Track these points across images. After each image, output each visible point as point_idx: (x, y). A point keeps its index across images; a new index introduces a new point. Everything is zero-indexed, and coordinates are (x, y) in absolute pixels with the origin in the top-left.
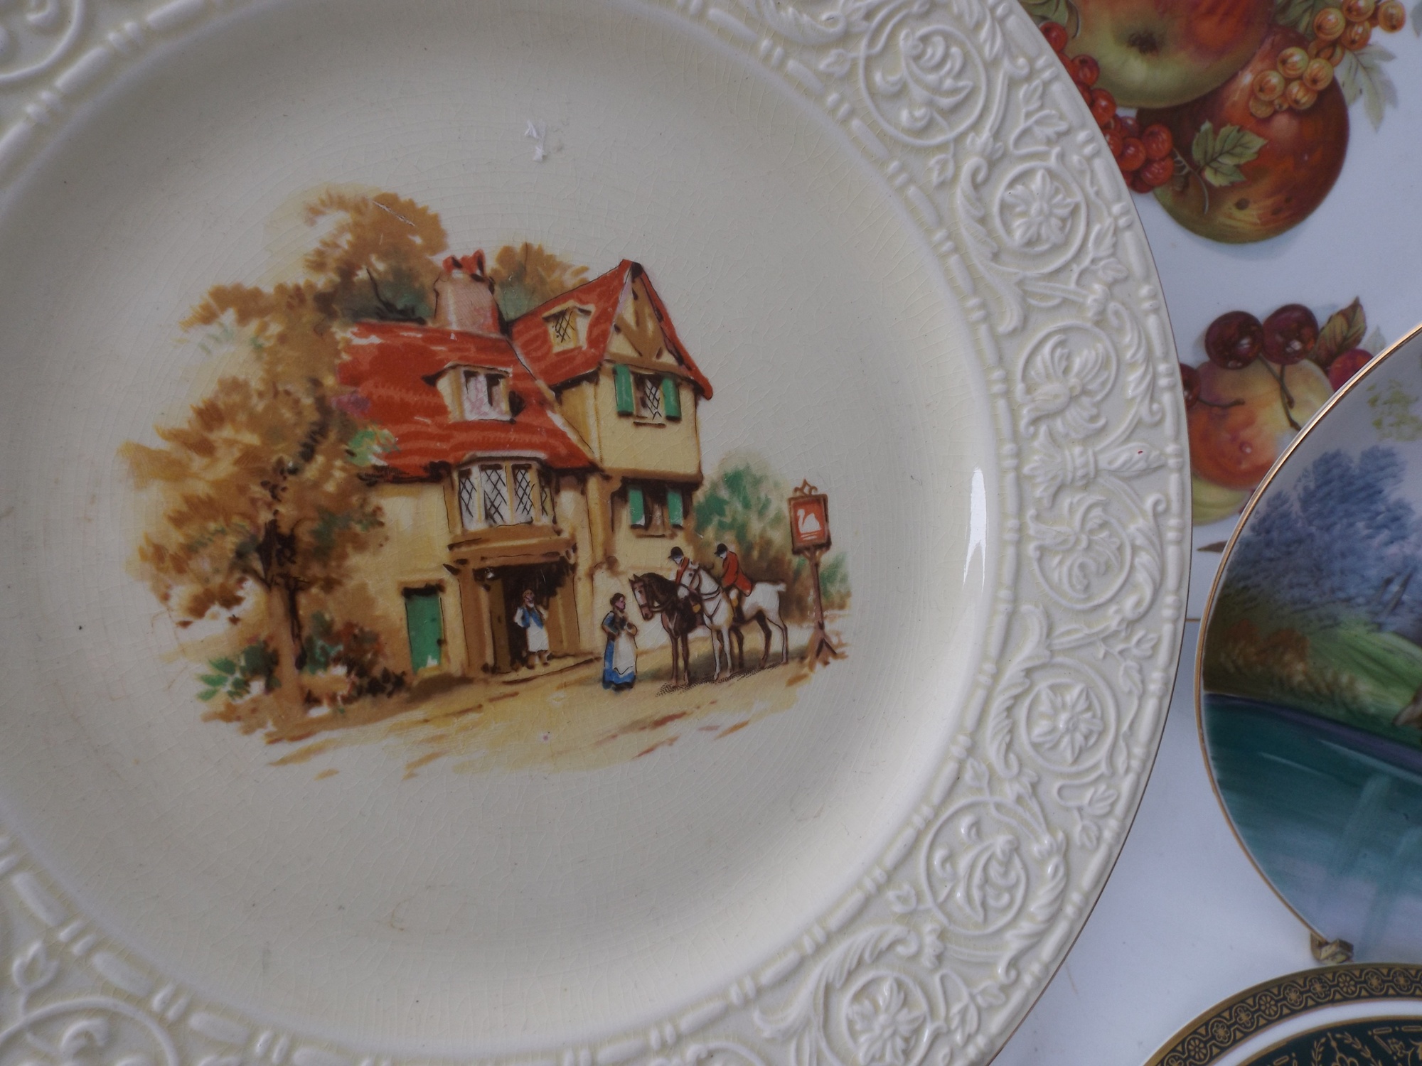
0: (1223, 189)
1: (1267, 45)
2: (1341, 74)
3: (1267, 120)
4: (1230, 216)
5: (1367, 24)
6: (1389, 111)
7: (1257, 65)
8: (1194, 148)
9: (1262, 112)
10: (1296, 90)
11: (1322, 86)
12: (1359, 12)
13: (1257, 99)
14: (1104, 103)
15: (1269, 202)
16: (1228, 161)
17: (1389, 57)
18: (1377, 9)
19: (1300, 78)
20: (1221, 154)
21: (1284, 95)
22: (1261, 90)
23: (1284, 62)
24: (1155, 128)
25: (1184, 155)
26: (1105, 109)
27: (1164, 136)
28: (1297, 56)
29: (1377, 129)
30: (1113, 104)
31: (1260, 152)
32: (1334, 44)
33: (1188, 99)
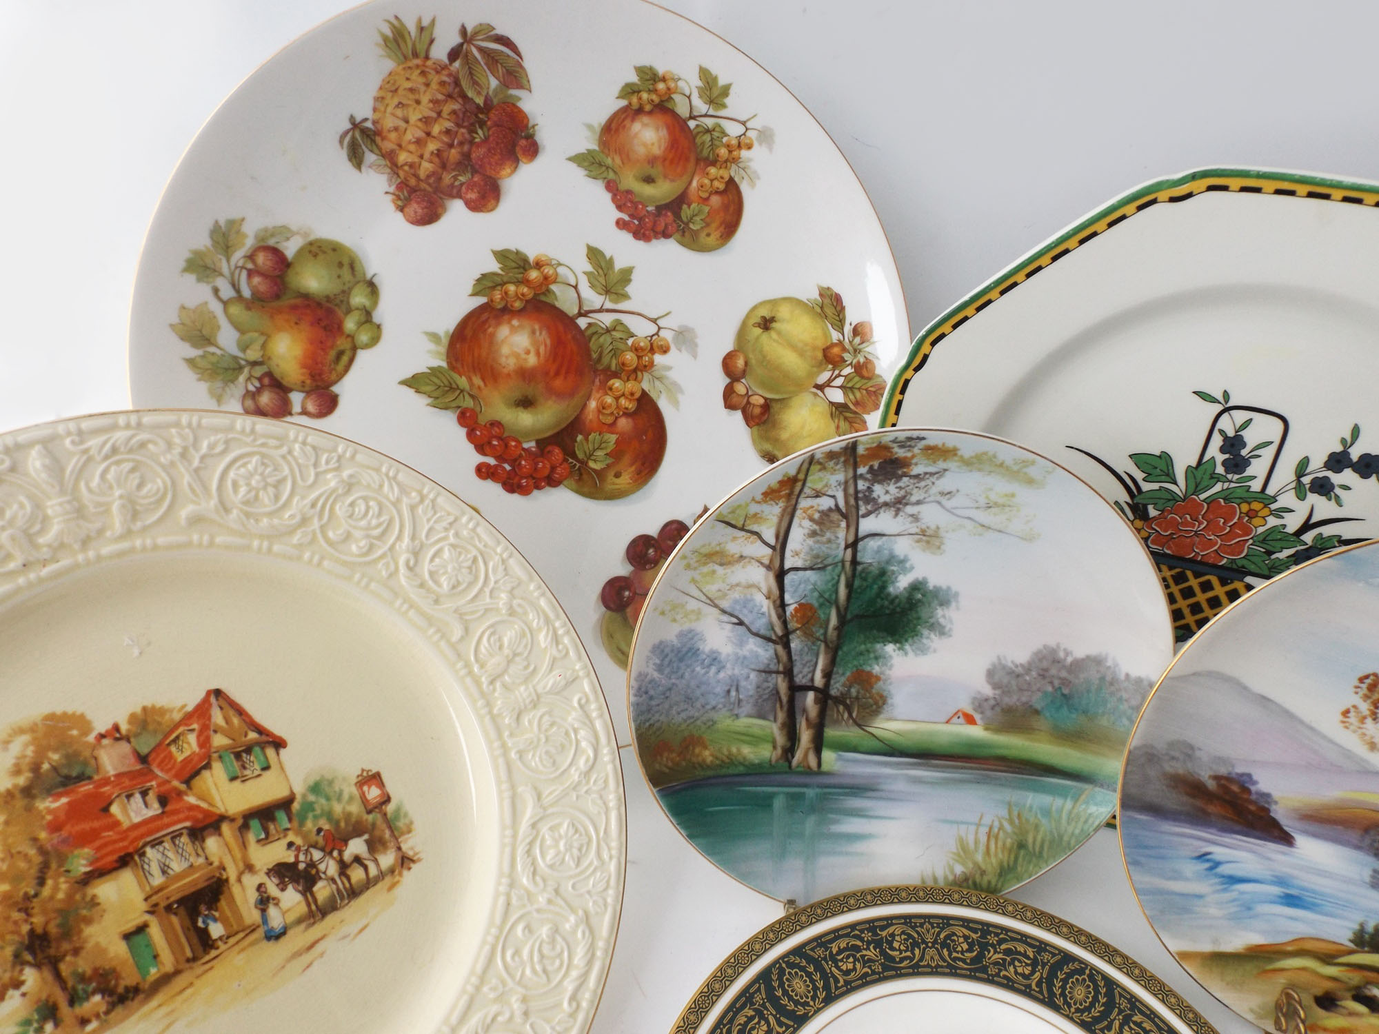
0: (603, 470)
1: (597, 382)
2: (646, 385)
3: (614, 423)
4: (614, 484)
5: (650, 355)
6: (680, 397)
7: (596, 395)
8: (577, 452)
9: (610, 420)
10: (623, 401)
11: (637, 395)
12: (642, 349)
13: (603, 414)
14: (513, 444)
15: (633, 468)
16: (600, 453)
17: (669, 368)
18: (652, 345)
19: (623, 395)
20: (594, 451)
21: (618, 407)
22: (604, 408)
23: (611, 389)
24: (550, 448)
25: (572, 458)
26: (516, 446)
27: (557, 451)
28: (617, 384)
29: (678, 410)
30: (519, 443)
31: (617, 442)
32: (635, 370)
33: (563, 426)
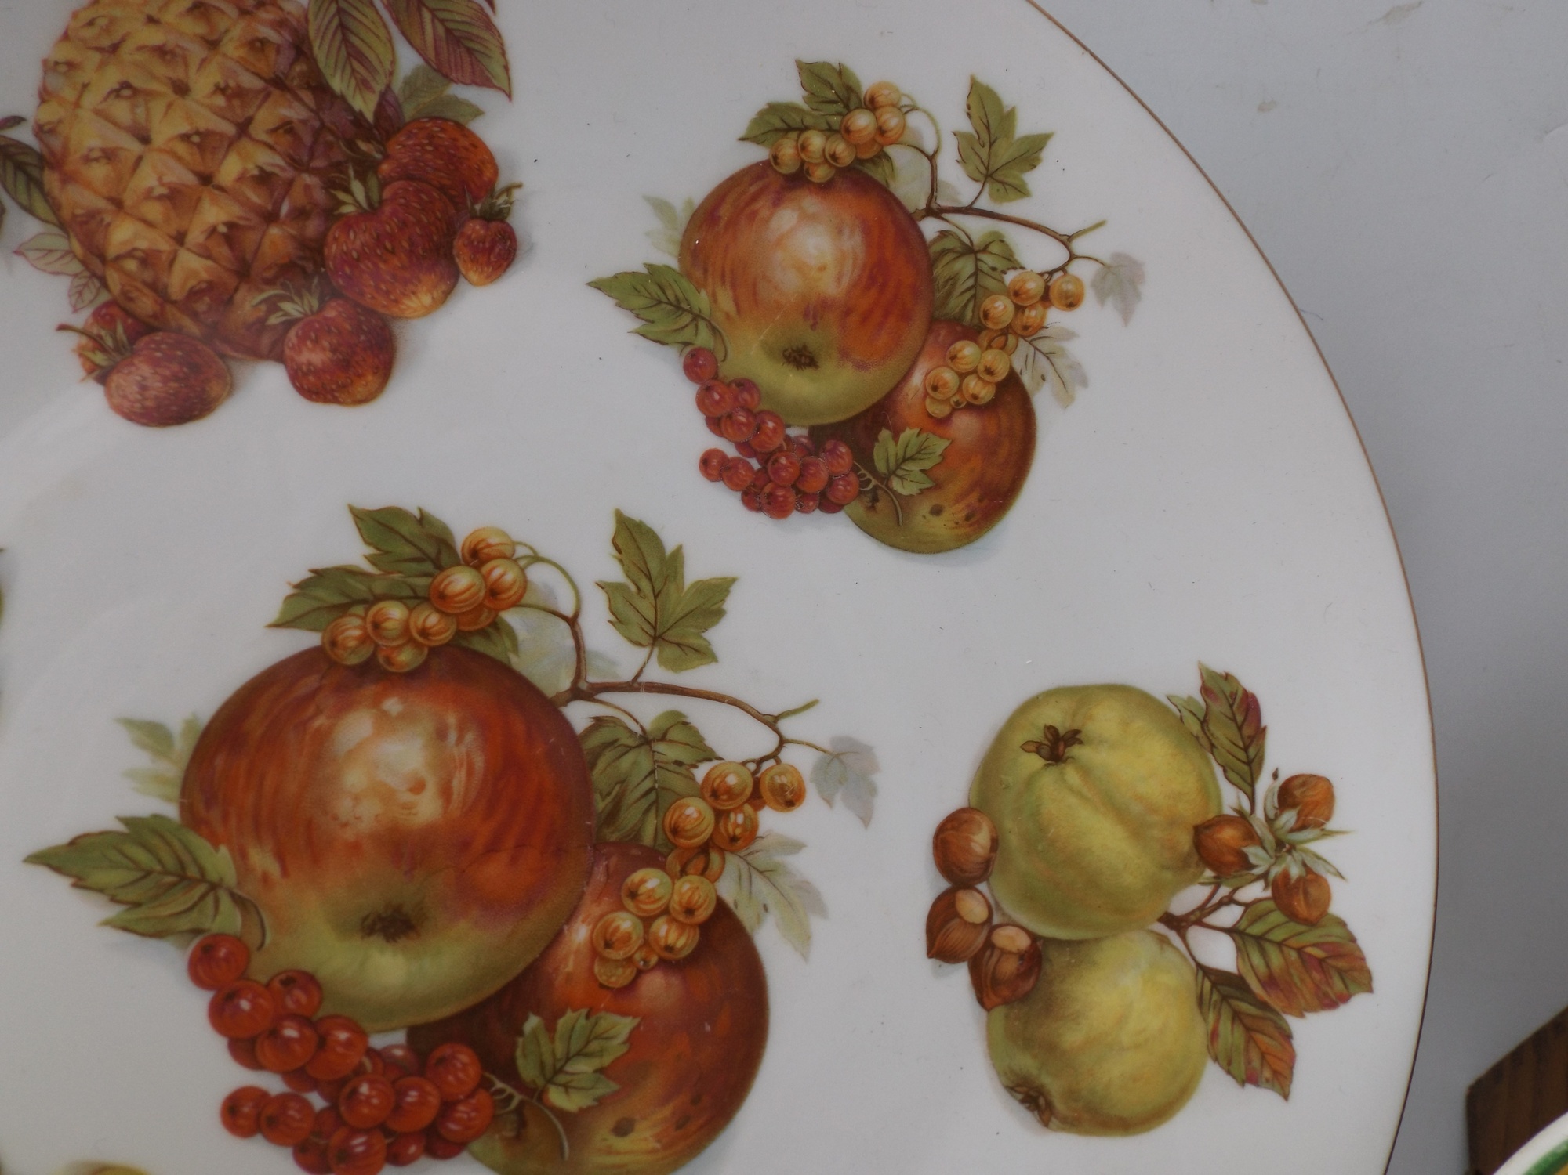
0: (583, 1111)
1: (599, 875)
2: (728, 889)
3: (632, 986)
4: (609, 1151)
5: (748, 808)
6: (816, 924)
7: (591, 909)
8: (520, 1062)
9: (620, 977)
10: (662, 929)
11: (702, 915)
12: (730, 793)
13: (605, 960)
14: (343, 1036)
15: (667, 1111)
16: (582, 1067)
17: (795, 847)
18: (757, 783)
19: (665, 911)
20: (568, 1059)
21: (646, 944)
22: (608, 945)
23: (633, 895)
24: (446, 1050)
25: (503, 1079)
26: (348, 1044)
27: (464, 1057)
28: (651, 881)
29: (805, 957)
30: (360, 1033)
31: (632, 1038)
32: (705, 849)
33: (490, 989)
